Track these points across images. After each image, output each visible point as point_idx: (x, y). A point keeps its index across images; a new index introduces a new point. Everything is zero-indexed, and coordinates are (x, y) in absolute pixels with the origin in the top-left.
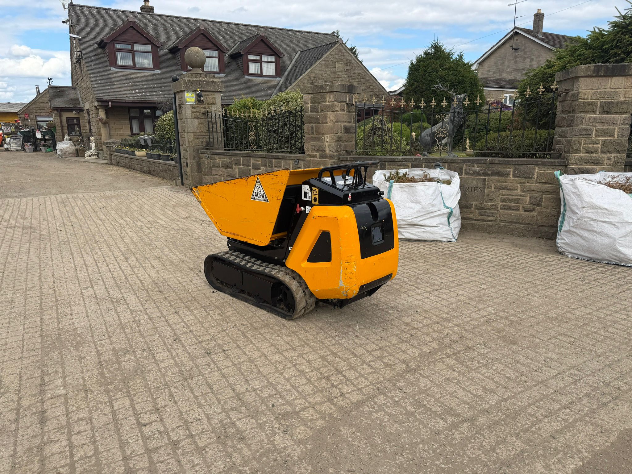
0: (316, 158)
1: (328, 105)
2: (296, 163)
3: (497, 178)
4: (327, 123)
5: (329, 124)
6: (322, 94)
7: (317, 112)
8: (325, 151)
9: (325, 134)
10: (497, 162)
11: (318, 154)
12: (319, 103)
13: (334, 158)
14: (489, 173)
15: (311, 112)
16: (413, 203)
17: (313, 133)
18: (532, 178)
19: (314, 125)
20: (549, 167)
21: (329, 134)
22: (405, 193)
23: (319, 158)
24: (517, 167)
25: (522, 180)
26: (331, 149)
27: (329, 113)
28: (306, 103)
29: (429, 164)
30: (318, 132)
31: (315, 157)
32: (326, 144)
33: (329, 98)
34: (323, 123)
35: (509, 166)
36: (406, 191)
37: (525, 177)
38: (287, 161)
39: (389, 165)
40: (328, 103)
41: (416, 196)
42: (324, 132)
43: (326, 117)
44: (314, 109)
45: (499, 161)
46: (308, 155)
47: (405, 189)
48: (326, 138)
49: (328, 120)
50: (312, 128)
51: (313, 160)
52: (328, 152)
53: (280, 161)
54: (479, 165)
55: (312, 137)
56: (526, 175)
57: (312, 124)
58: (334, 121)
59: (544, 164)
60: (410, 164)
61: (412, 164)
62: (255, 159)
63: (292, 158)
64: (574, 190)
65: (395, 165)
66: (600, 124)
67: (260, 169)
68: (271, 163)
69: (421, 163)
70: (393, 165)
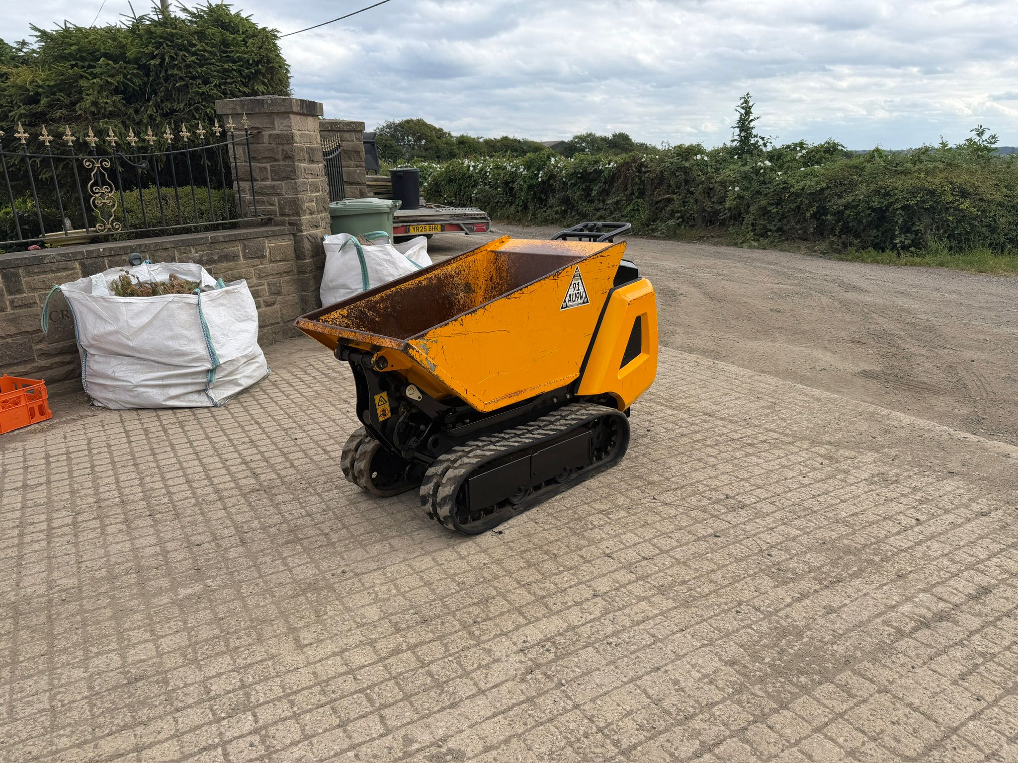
3: (225, 264)
10: (221, 239)
14: (216, 258)
18: (264, 257)
20: (279, 238)
24: (245, 242)
25: (256, 261)
29: (117, 258)
35: (237, 243)
37: (257, 257)
39: (29, 273)
45: (224, 236)
54: (199, 248)
56: (259, 253)
59: (274, 235)
60: (77, 265)
61: (83, 265)
64: (385, 257)
65: (45, 272)
66: (310, 176)
69: (100, 260)
70: (39, 273)
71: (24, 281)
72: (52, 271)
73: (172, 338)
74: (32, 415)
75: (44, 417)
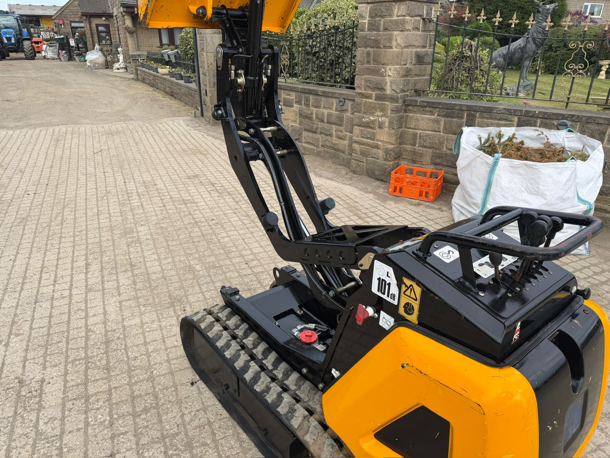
0: (371, 99)
1: (396, 20)
2: (341, 104)
4: (391, 47)
5: (395, 49)
6: (388, 4)
7: (379, 30)
8: (385, 90)
9: (387, 65)
11: (374, 93)
12: (382, 16)
13: (397, 102)
15: (369, 30)
16: (531, 193)
17: (368, 62)
19: (372, 50)
21: (393, 65)
22: (518, 176)
23: (376, 100)
26: (394, 87)
27: (396, 33)
28: (361, 16)
29: (548, 121)
30: (376, 61)
31: (369, 97)
32: (388, 79)
33: (398, 9)
34: (385, 47)
36: (520, 174)
38: (330, 100)
39: (482, 117)
40: (395, 18)
41: (538, 184)
42: (385, 61)
43: (390, 40)
44: (373, 27)
46: (359, 94)
47: (520, 170)
48: (388, 70)
49: (394, 44)
50: (368, 54)
51: (366, 102)
52: (388, 91)
53: (319, 98)
55: (368, 69)
57: (368, 49)
58: (403, 45)
60: (516, 119)
61: (519, 119)
62: (287, 92)
63: (336, 96)
65: (491, 118)
67: (292, 106)
68: (307, 100)
69: (534, 119)
70: (488, 118)
71: (478, 120)
72: (496, 119)
73: (470, 182)
74: (421, 195)
75: (426, 199)
